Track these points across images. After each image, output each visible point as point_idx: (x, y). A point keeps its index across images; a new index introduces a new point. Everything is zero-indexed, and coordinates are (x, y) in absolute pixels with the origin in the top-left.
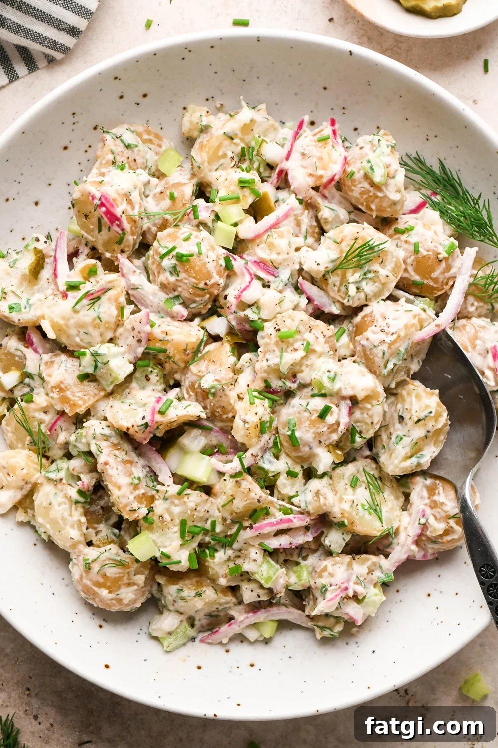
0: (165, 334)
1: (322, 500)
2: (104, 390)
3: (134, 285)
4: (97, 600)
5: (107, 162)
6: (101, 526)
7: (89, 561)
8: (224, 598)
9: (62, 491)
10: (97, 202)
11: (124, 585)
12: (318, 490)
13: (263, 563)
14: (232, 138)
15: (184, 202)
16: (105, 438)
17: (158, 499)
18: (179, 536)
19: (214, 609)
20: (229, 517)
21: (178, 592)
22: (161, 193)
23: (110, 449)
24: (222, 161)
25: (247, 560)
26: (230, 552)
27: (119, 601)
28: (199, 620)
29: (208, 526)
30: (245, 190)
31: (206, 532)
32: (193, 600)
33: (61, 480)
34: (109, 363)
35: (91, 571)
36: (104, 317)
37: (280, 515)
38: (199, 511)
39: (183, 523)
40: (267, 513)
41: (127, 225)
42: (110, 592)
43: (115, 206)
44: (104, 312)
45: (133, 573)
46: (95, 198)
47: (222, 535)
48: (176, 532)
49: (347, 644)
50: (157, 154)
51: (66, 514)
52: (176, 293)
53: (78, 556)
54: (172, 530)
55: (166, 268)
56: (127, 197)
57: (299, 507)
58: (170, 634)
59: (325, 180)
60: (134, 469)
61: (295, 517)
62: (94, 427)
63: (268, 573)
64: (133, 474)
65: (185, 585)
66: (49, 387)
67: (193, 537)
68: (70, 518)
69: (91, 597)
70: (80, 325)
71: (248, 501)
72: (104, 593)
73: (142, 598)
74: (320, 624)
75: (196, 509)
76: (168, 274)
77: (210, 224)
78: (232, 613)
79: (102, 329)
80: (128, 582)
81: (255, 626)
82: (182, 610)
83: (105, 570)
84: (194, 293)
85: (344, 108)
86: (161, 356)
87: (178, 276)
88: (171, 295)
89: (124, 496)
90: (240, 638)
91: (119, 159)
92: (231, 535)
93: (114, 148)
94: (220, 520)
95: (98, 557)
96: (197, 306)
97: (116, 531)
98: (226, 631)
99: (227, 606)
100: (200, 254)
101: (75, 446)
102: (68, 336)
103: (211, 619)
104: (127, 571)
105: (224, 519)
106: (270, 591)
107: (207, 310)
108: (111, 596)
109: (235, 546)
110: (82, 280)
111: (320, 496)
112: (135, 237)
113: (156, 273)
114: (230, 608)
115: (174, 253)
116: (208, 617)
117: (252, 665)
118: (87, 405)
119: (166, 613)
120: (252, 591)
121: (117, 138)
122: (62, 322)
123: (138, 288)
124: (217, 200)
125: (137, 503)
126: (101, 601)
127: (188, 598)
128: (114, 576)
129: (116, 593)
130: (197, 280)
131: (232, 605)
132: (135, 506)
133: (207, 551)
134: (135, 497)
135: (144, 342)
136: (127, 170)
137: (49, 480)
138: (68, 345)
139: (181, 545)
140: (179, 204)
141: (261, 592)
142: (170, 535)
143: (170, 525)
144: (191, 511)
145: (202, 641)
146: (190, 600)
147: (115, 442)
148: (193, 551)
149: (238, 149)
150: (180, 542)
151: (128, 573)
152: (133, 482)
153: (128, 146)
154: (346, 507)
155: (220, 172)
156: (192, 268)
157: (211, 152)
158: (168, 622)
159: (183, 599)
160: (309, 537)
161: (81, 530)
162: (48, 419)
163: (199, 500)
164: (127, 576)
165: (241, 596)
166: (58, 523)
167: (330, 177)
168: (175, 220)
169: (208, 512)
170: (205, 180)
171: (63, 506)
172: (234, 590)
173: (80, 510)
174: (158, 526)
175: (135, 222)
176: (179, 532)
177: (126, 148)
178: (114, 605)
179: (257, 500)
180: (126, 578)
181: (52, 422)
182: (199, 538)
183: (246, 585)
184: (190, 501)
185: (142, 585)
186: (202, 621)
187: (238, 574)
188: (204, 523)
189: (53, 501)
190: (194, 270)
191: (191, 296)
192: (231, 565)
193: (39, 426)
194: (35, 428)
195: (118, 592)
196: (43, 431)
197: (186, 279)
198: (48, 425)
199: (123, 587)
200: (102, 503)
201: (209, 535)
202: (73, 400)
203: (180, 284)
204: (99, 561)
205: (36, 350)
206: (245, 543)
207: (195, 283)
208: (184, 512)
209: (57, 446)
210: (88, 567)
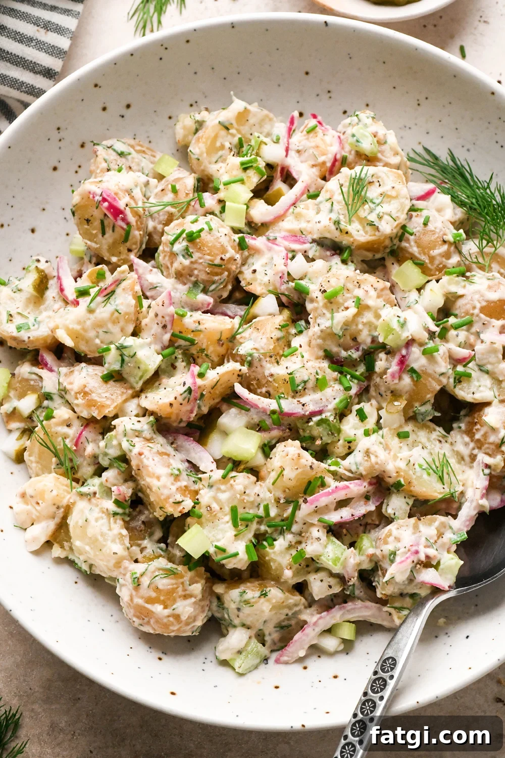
0: (197, 324)
1: (373, 459)
2: (132, 387)
3: (151, 283)
4: (152, 621)
5: (102, 171)
6: (146, 543)
7: (138, 575)
8: (292, 597)
9: (97, 506)
10: (98, 198)
11: (180, 597)
12: (367, 450)
13: (327, 544)
14: (227, 129)
15: (187, 192)
16: (137, 434)
17: (203, 489)
18: (232, 526)
19: (283, 617)
20: (282, 496)
21: (241, 596)
22: (162, 190)
23: (143, 443)
24: (220, 153)
25: (309, 542)
26: (289, 537)
27: (177, 617)
28: (270, 634)
29: (261, 512)
30: (248, 171)
31: (261, 520)
32: (259, 601)
33: (95, 493)
34: (137, 354)
35: (140, 586)
36: (122, 309)
37: (334, 485)
38: (248, 495)
39: (234, 510)
40: (323, 485)
41: (132, 219)
42: (165, 607)
43: (117, 199)
44: (122, 304)
45: (188, 583)
46: (96, 195)
47: (279, 519)
48: (228, 522)
49: (436, 637)
50: (152, 163)
51: (105, 529)
52: (194, 279)
53: (124, 575)
54: (223, 521)
55: (178, 252)
56: (129, 192)
57: (350, 470)
58: (240, 652)
60: (172, 461)
61: (351, 484)
62: (124, 423)
63: (335, 554)
64: (171, 465)
65: (248, 588)
66: (73, 393)
67: (247, 526)
68: (110, 533)
69: (146, 619)
70: (99, 325)
71: (299, 470)
72: (158, 609)
73: (201, 614)
74: (397, 605)
75: (245, 492)
76: (181, 258)
77: (217, 212)
78: (304, 617)
79: (122, 323)
80: (183, 593)
81: (329, 631)
82: (248, 623)
83: (156, 582)
84: (211, 272)
85: (329, 92)
86: (193, 351)
87: (192, 257)
89: (165, 487)
90: (316, 650)
91: (113, 166)
92: (287, 519)
93: (106, 157)
94: (273, 501)
95: (146, 570)
96: (215, 288)
97: (163, 545)
98: (301, 642)
99: (297, 609)
100: (211, 229)
101: (106, 454)
102: (87, 341)
103: (282, 631)
104: (181, 580)
105: (277, 501)
106: (342, 579)
107: (228, 293)
108: (167, 612)
109: (295, 528)
110: (91, 285)
111: (371, 455)
112: (141, 232)
113: (169, 266)
114: (300, 612)
115: (184, 235)
116: (278, 629)
117: (335, 677)
118: (116, 404)
119: (231, 631)
120: (322, 581)
121: (108, 147)
122: (78, 327)
123: (156, 287)
124: (221, 187)
125: (179, 495)
127: (253, 600)
128: (166, 587)
129: (172, 608)
130: (212, 256)
131: (303, 607)
132: (179, 498)
133: (265, 543)
134: (177, 489)
135: (169, 327)
136: (123, 171)
137: (82, 495)
138: (87, 351)
139: (235, 536)
140: (182, 196)
141: (332, 581)
142: (222, 526)
143: (220, 515)
144: (241, 495)
145: (277, 661)
146: (256, 602)
147: (148, 436)
148: (248, 543)
149: (235, 140)
150: (234, 533)
151: (183, 583)
152: (173, 472)
153: (121, 154)
154: (402, 465)
155: (220, 164)
156: (203, 245)
157: (209, 143)
158: (236, 638)
159: (247, 602)
160: (371, 507)
161: (124, 544)
162: (72, 432)
163: (246, 482)
164: (181, 586)
165: (311, 595)
166: (97, 540)
168: (179, 211)
169: (258, 495)
170: (206, 173)
171: (101, 522)
172: (301, 588)
173: (120, 522)
174: (207, 520)
175: (140, 217)
176: (231, 522)
177: (118, 157)
178: (172, 624)
179: (309, 467)
180: (180, 589)
181: (78, 435)
182: (254, 526)
183: (313, 577)
184: (237, 484)
185: (200, 596)
186: (272, 635)
187: (303, 564)
188: (257, 509)
189: (89, 517)
190: (207, 246)
191: (209, 276)
192: (294, 552)
193: (64, 442)
194: (60, 445)
195: (174, 606)
196: (69, 446)
197: (200, 258)
198: (73, 439)
199: (178, 600)
200: (143, 518)
201: (264, 522)
202: (100, 402)
203: (195, 266)
204: (149, 574)
205: (51, 370)
206: (305, 524)
207: (211, 261)
208: (233, 497)
209: (85, 463)
210: (137, 583)
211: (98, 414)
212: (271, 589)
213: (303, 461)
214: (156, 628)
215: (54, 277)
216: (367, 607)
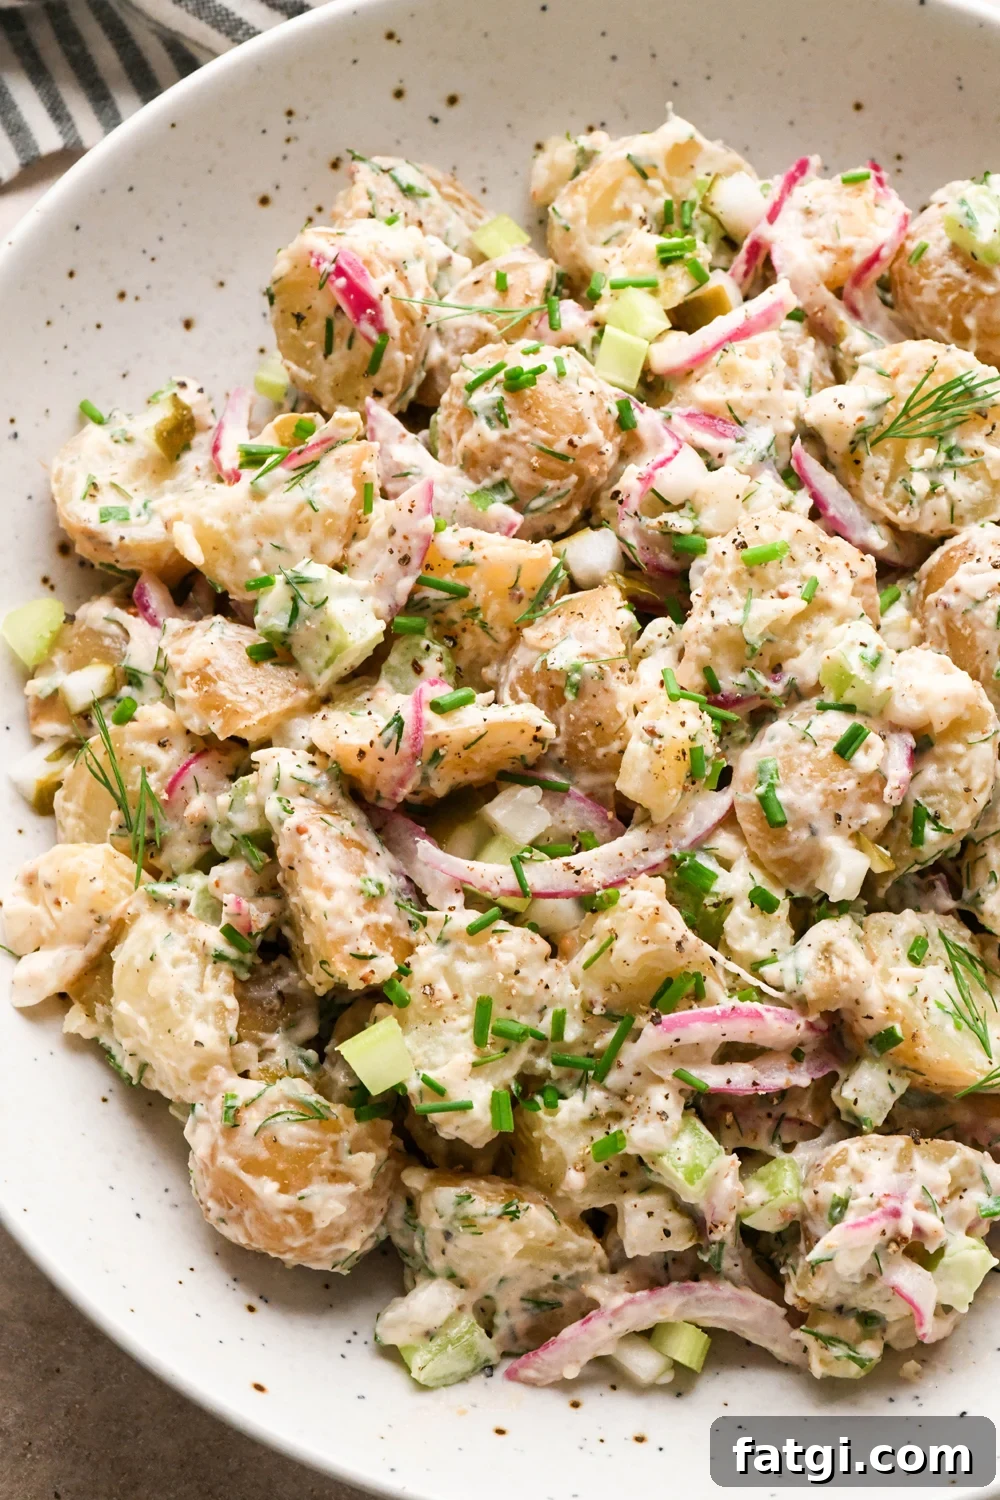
0: (467, 549)
1: (838, 967)
2: (310, 686)
3: (398, 465)
4: (248, 1215)
5: (356, 214)
6: (275, 1040)
7: (239, 1103)
8: (576, 1237)
9: (184, 931)
10: (327, 267)
11: (321, 1174)
12: (829, 944)
13: (681, 1131)
14: (644, 176)
15: (528, 293)
16: (302, 789)
17: (424, 944)
18: (471, 1042)
19: (546, 1280)
20: (600, 998)
21: (459, 1204)
22: (477, 283)
23: (314, 811)
24: (619, 225)
25: (640, 1119)
26: (596, 1096)
27: (306, 1218)
28: (507, 1313)
29: (545, 1026)
30: (671, 267)
31: (541, 1044)
32: (496, 1226)
33: (185, 904)
34: (327, 604)
35: (239, 1129)
36: (324, 502)
37: (726, 1002)
38: (523, 980)
39: (484, 1007)
40: (698, 995)
41: (392, 322)
42: (284, 1190)
43: (367, 272)
44: (326, 491)
45: (347, 1146)
46: (325, 260)
47: (583, 1050)
48: (464, 1031)
49: (891, 1400)
50: (472, 228)
51: (190, 987)
52: (498, 475)
53: (210, 1098)
54: (455, 1025)
55: (478, 409)
56: (400, 267)
57: (779, 989)
58: (429, 1335)
59: (858, 260)
60: (369, 864)
61: (768, 1010)
62: (278, 761)
63: (695, 1157)
64: (366, 872)
65: (480, 1190)
67: (506, 1050)
68: (198, 997)
70: (267, 528)
71: (651, 947)
72: (267, 1189)
73: (363, 1227)
74: (823, 1329)
75: (517, 972)
76: (481, 424)
77: (586, 345)
78: (594, 1291)
79: (316, 534)
80: (332, 1167)
81: (648, 1335)
82: (463, 1273)
83: (277, 1126)
84: (542, 467)
85: (899, 157)
86: (454, 613)
87: (507, 426)
88: (487, 482)
89: (339, 914)
90: (606, 1372)
91: (383, 211)
92: (600, 1054)
93: (373, 189)
94: (577, 1007)
95: (260, 1095)
96: (545, 505)
97: (312, 1054)
98: (577, 1344)
99: (581, 1268)
100: (561, 374)
101: (228, 825)
102: (235, 560)
103: (537, 1311)
104: (333, 1137)
105: (587, 1008)
106: (697, 1219)
107: (571, 521)
108: (285, 1200)
109: (614, 1079)
110: (275, 446)
111: (834, 958)
112: (410, 357)
113: (454, 437)
114: (587, 1277)
115: (501, 375)
116: (530, 1306)
117: (640, 1439)
118: (265, 713)
119: (422, 1284)
120: (650, 1214)
121: (383, 171)
122: (220, 525)
123: (408, 474)
124: (606, 292)
125: (368, 942)
126: (261, 1217)
127: (484, 1221)
128: (295, 1145)
129: (299, 1195)
130: (552, 432)
131: (594, 1267)
132: (366, 946)
133: (539, 1099)
134: (367, 927)
135: (415, 561)
136: (398, 224)
137: (155, 900)
138: (232, 588)
139: (475, 1065)
140: (515, 300)
141: (676, 1222)
142: (448, 1036)
143: (449, 1010)
144: (507, 977)
145: (511, 1375)
146: (489, 1227)
147: (327, 798)
148: (501, 1089)
149: (658, 205)
150: (472, 1058)
151: (335, 1144)
152: (364, 888)
153: (408, 191)
154: (900, 992)
155: (613, 249)
156: (538, 404)
157: (597, 195)
158: (429, 1301)
159: (469, 1222)
160: (803, 1078)
161: (223, 1028)
162: (168, 760)
163: (527, 949)
164: (330, 1149)
165: (620, 1244)
166: (166, 1006)
167: (869, 254)
169: (547, 987)
170: (579, 262)
171: (183, 969)
172: (600, 1222)
173: (225, 978)
174: (418, 1015)
175: (413, 323)
176: (471, 1032)
177: (400, 195)
178: (292, 1233)
179: (674, 945)
180: (327, 1155)
181: (177, 770)
182: (522, 1055)
183: (633, 1202)
184: (502, 950)
185: (367, 1184)
186: (513, 1317)
187: (615, 1166)
188: (537, 1017)
189: (159, 951)
190: (546, 410)
191: (535, 476)
192: (599, 1135)
193: (144, 776)
194: (134, 783)
195: (304, 1192)
196: (153, 789)
197: (524, 432)
198: (165, 776)
199: (316, 1179)
200: (281, 984)
201: (547, 1052)
202: (230, 702)
203: (510, 447)
204: (263, 1104)
205: (153, 622)
206: (638, 1074)
207: (545, 441)
208: (488, 978)
209: (182, 835)
210: (233, 1120)
211: (222, 728)
212: (532, 1206)
213: (664, 927)
214: (254, 1232)
215: (210, 428)
216: (743, 1301)
